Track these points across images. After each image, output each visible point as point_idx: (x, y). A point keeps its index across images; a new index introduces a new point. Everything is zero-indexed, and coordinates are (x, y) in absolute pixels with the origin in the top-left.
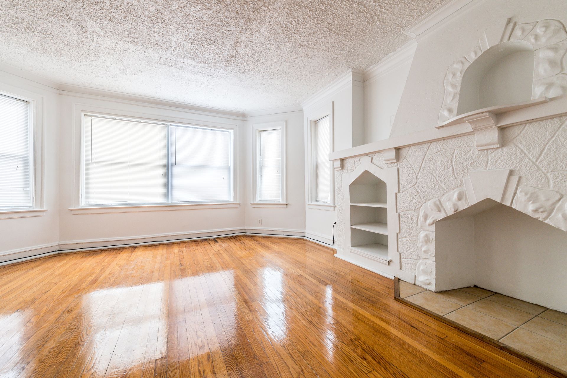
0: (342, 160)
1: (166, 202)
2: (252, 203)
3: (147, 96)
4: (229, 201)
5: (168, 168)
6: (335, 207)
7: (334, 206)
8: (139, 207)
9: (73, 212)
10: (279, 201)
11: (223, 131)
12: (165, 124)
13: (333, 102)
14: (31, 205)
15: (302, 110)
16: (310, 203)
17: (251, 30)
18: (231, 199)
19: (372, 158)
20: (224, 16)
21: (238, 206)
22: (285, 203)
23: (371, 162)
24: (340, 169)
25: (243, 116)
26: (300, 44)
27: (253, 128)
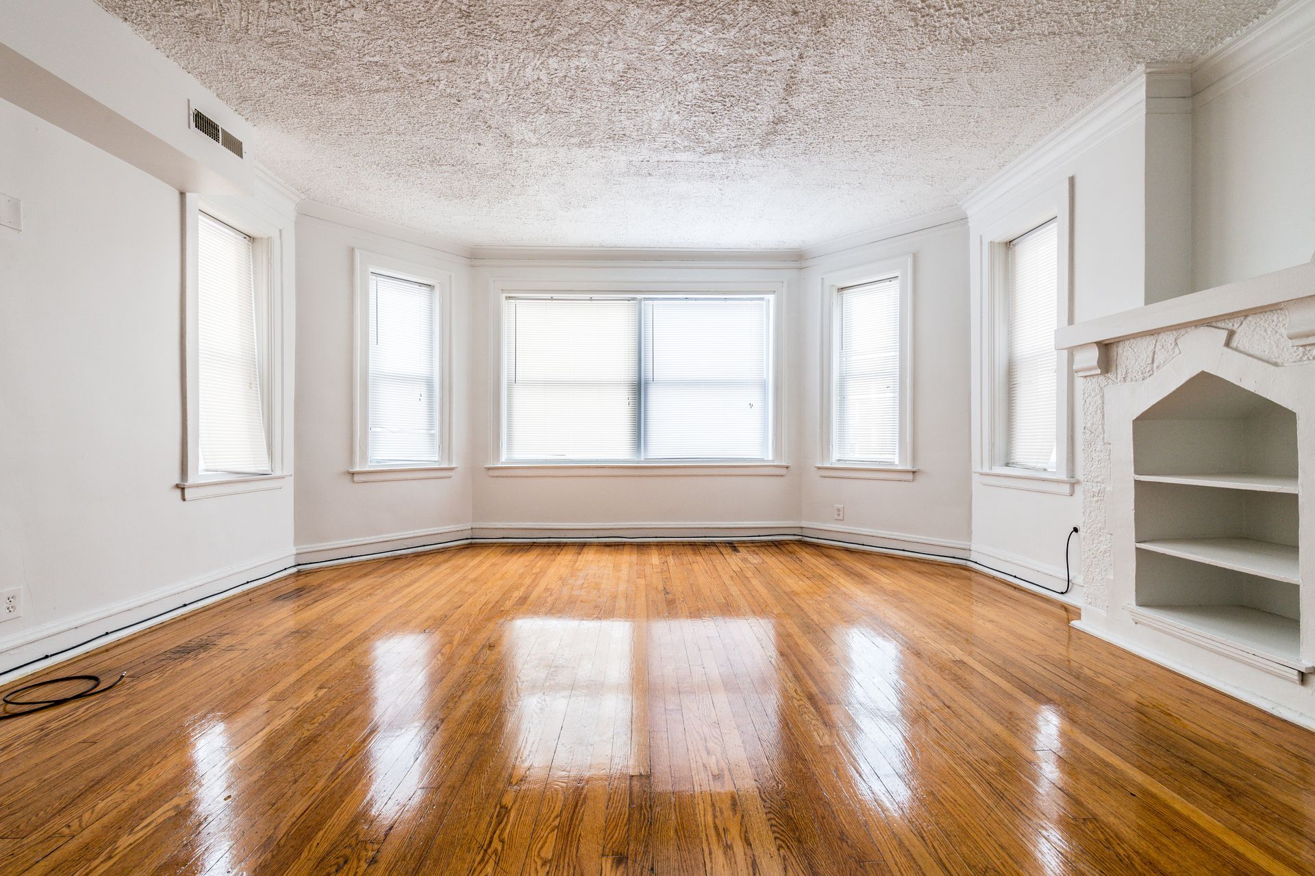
0: (1106, 348)
1: (635, 458)
2: (819, 465)
3: (603, 247)
4: (763, 460)
5: (639, 389)
6: (1073, 485)
7: (1073, 480)
8: (588, 467)
9: (492, 473)
10: (892, 463)
11: (751, 299)
12: (634, 299)
13: (1072, 181)
14: (436, 459)
15: (964, 219)
16: (986, 470)
17: (828, 43)
18: (769, 456)
19: (1231, 334)
20: (764, 31)
21: (784, 471)
22: (909, 468)
23: (1228, 344)
24: (1099, 371)
25: (797, 259)
26: (965, 40)
27: (823, 284)
